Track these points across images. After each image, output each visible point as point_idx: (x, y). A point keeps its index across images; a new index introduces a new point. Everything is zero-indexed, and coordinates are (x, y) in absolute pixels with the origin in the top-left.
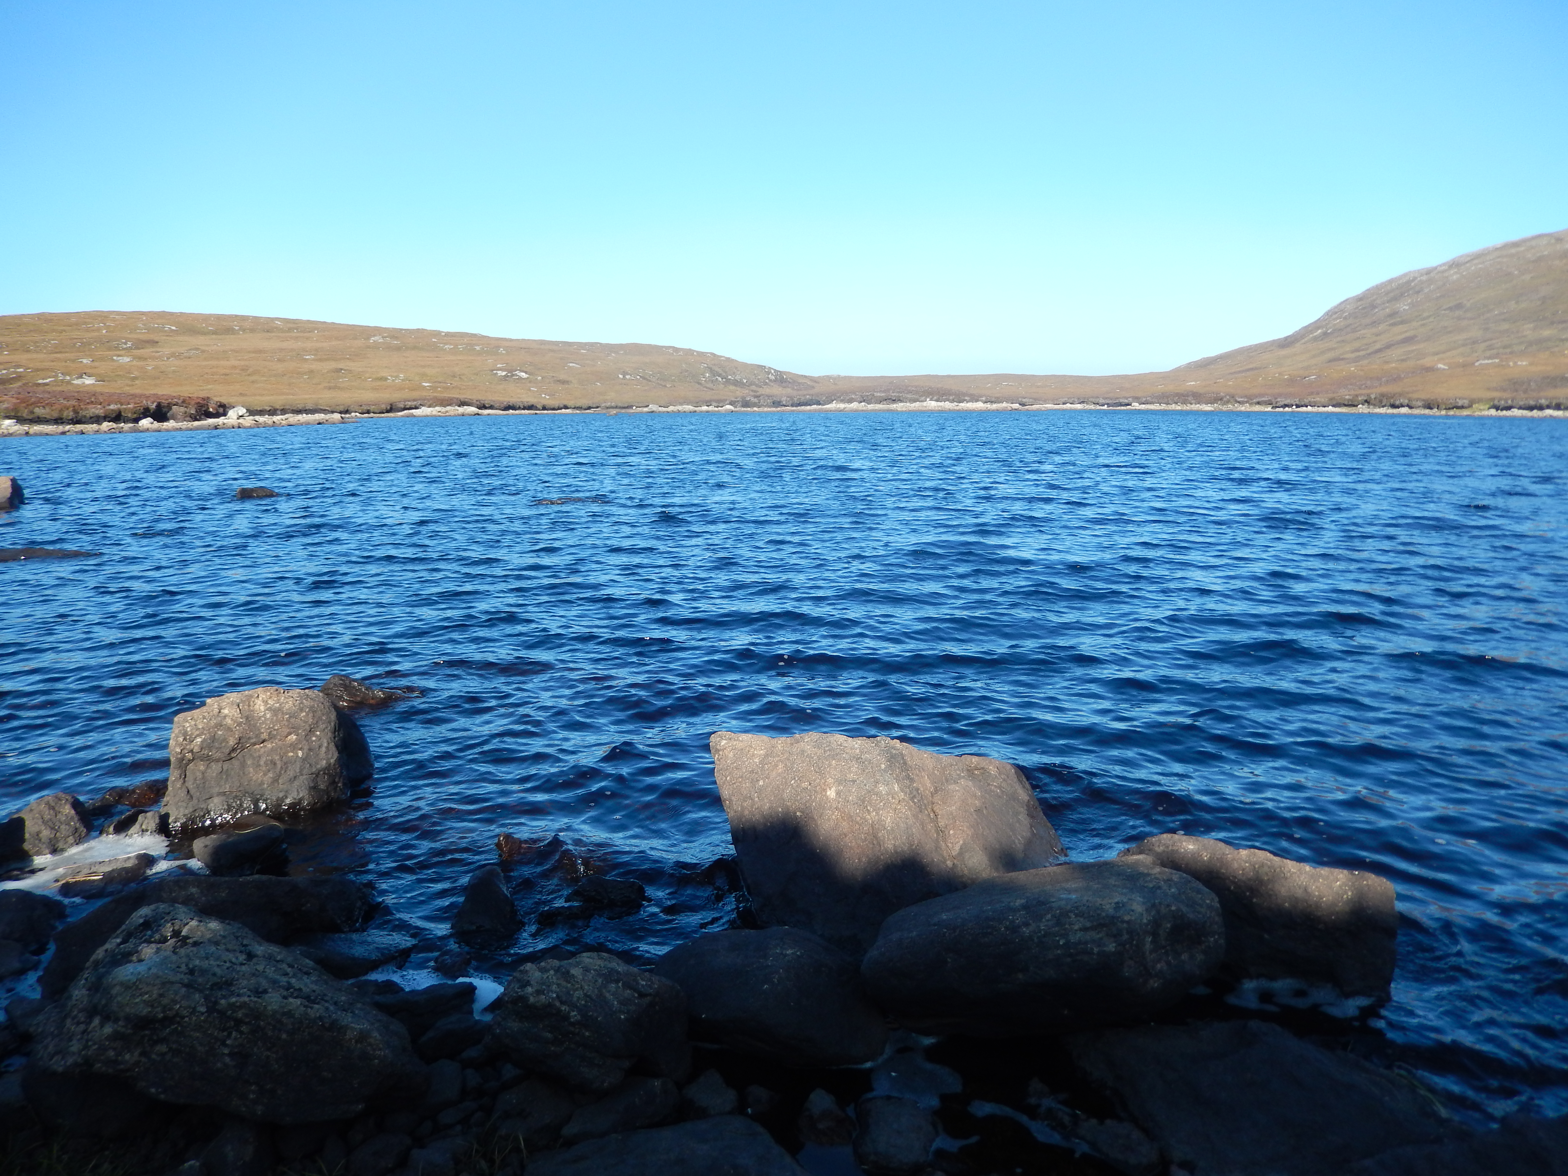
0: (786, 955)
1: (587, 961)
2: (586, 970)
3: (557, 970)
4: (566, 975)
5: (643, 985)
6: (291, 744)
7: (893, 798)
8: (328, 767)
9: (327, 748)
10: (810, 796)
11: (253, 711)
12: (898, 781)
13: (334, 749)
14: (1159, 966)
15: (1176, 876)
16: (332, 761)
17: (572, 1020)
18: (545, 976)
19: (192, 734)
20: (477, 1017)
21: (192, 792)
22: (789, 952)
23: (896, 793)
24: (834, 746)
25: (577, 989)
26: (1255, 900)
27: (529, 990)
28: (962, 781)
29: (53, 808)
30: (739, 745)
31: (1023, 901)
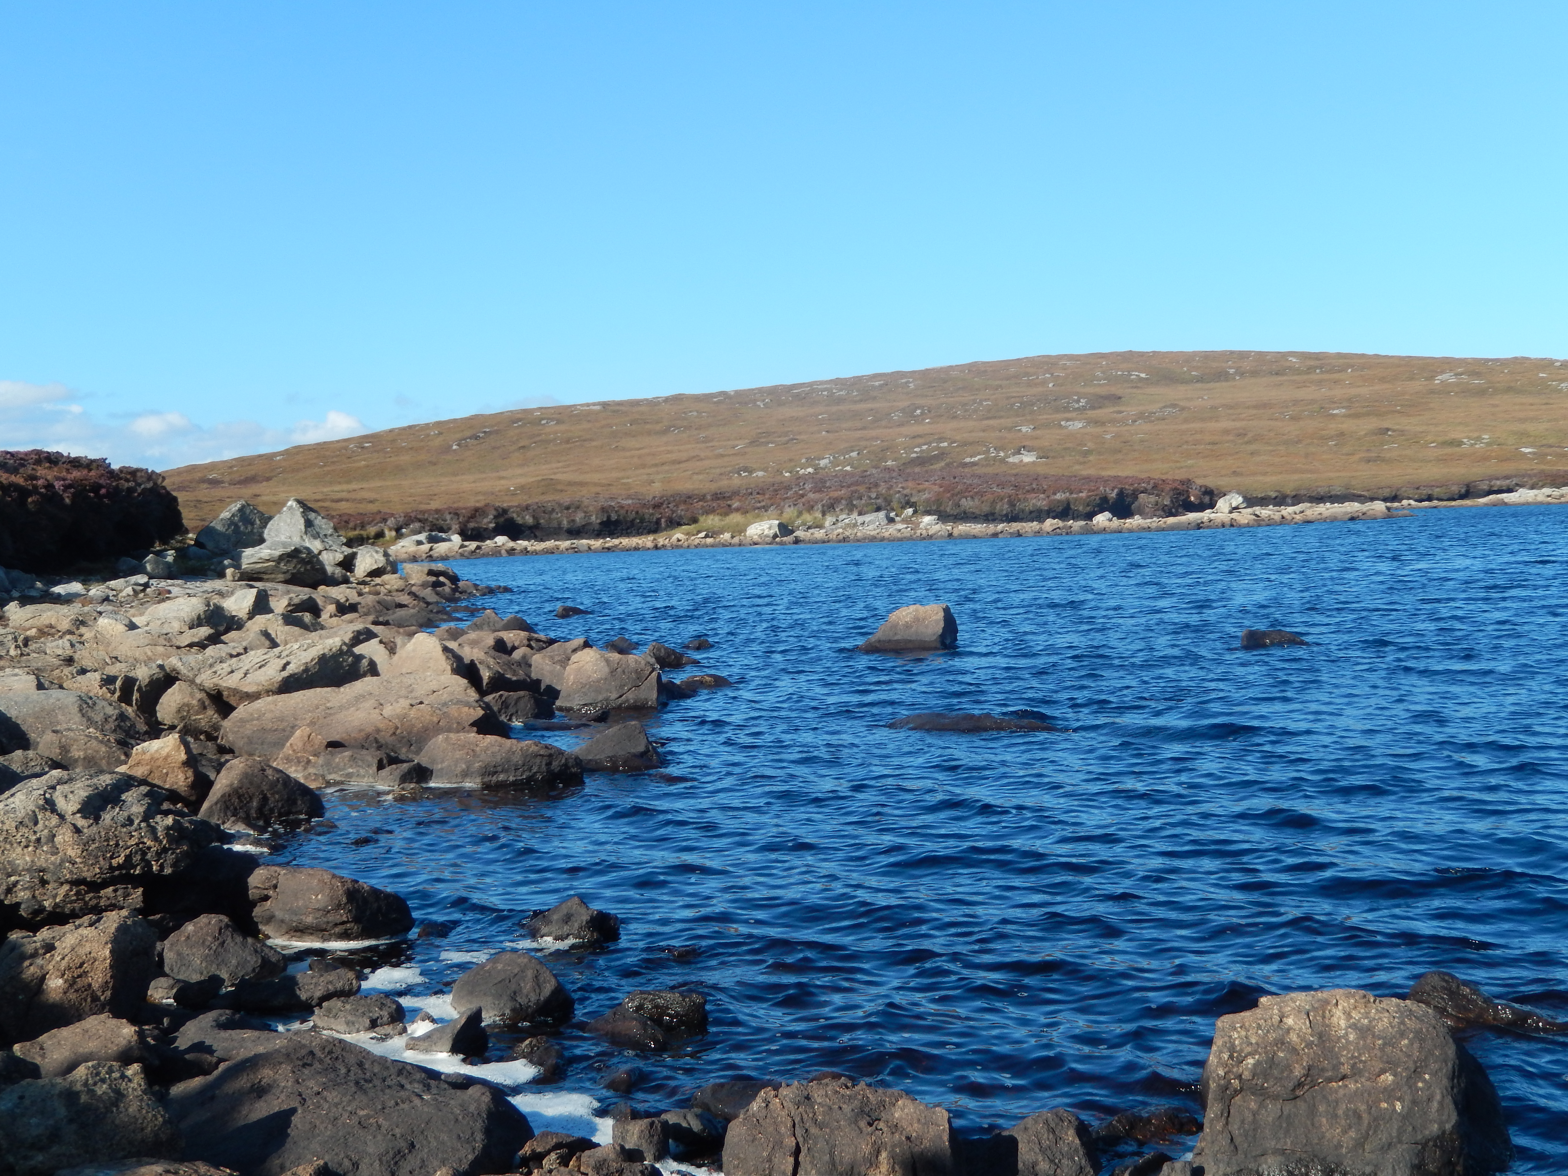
6: (1385, 1088)
9: (1441, 1103)
11: (1328, 1026)
13: (1452, 1106)
16: (1448, 1127)
19: (1242, 1050)
21: (1237, 1141)
29: (1054, 1132)
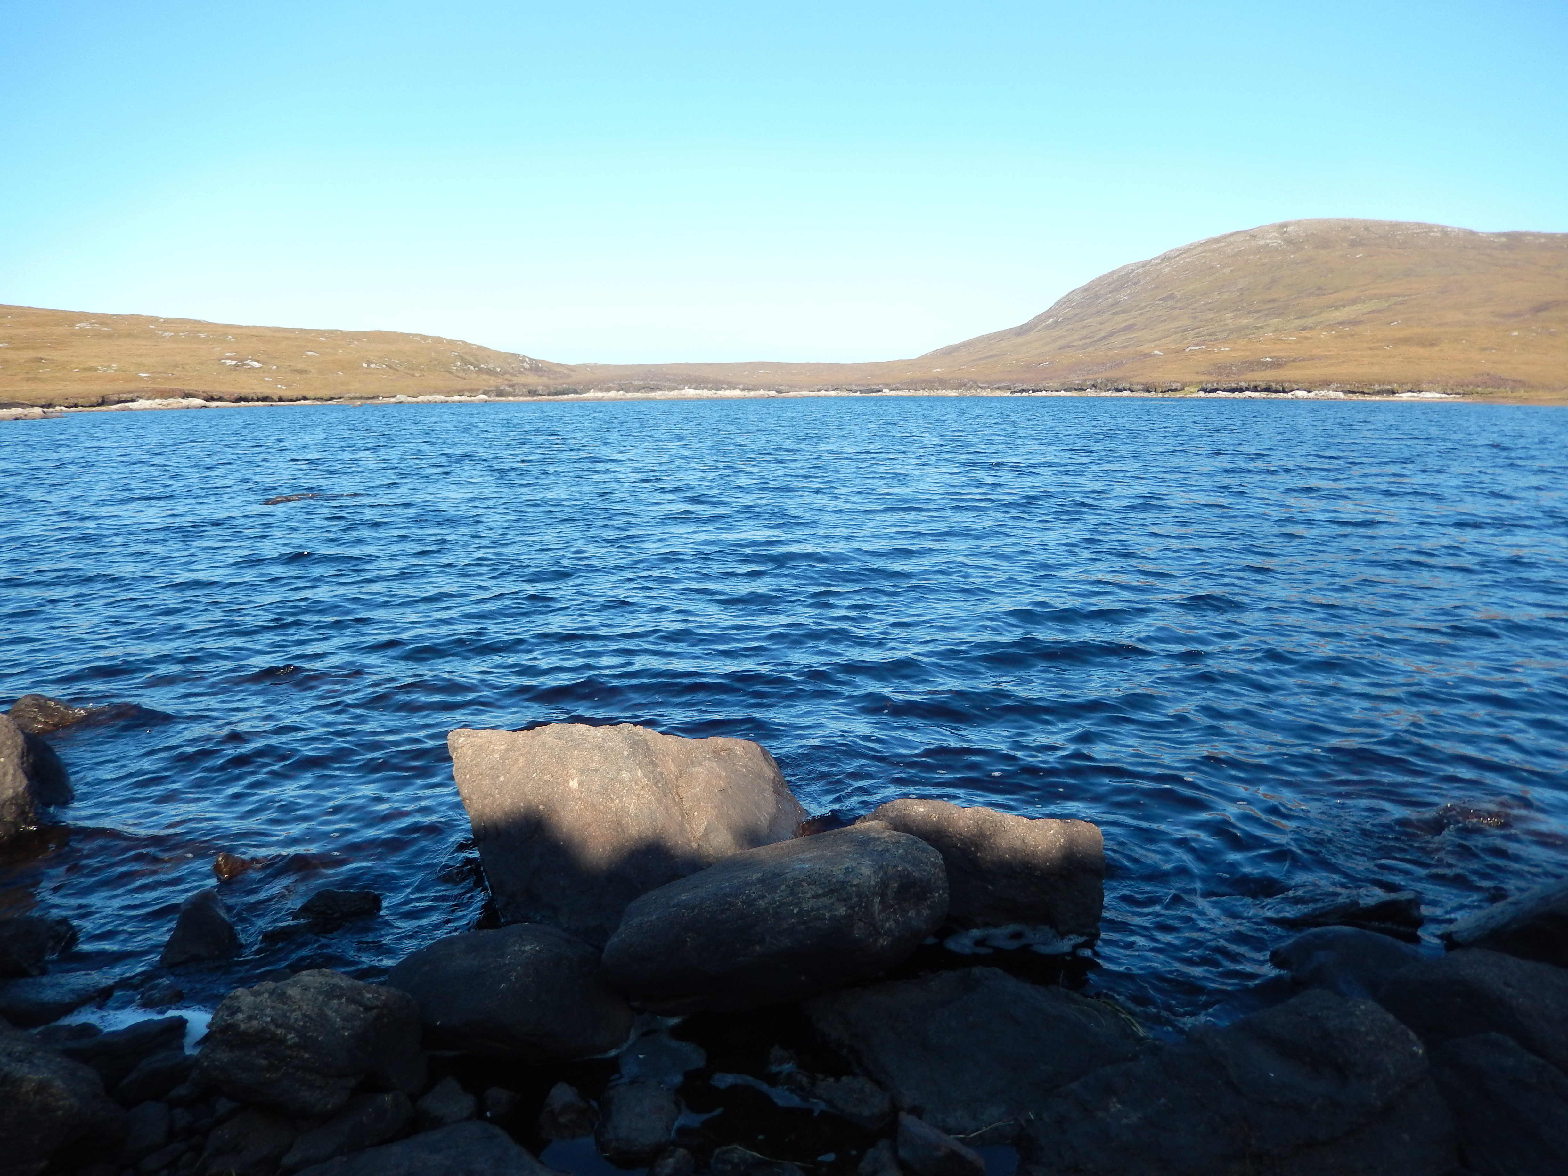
0: (524, 952)
1: (306, 979)
2: (305, 989)
3: (272, 993)
4: (282, 997)
5: (369, 999)
7: (636, 784)
8: (15, 797)
10: (553, 788)
12: (640, 766)
13: (23, 776)
14: (888, 925)
15: (903, 837)
16: (21, 789)
17: (289, 1043)
18: (258, 1000)
20: (188, 1052)
22: (528, 948)
23: (640, 779)
24: (576, 736)
25: (295, 1010)
26: (979, 854)
27: (240, 1016)
28: (707, 763)
30: (478, 741)
31: (759, 875)
